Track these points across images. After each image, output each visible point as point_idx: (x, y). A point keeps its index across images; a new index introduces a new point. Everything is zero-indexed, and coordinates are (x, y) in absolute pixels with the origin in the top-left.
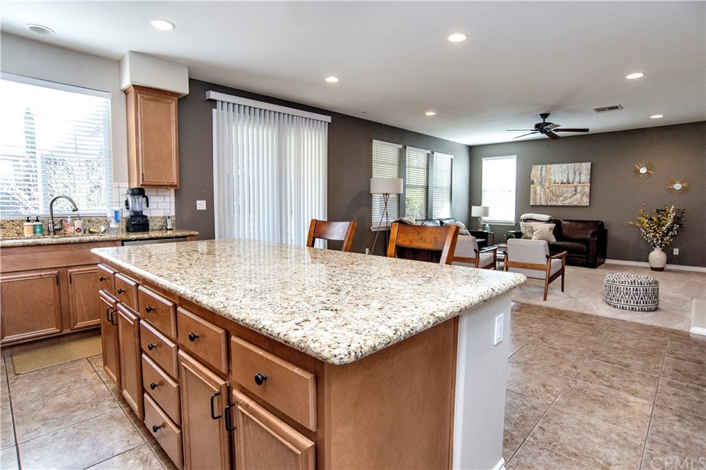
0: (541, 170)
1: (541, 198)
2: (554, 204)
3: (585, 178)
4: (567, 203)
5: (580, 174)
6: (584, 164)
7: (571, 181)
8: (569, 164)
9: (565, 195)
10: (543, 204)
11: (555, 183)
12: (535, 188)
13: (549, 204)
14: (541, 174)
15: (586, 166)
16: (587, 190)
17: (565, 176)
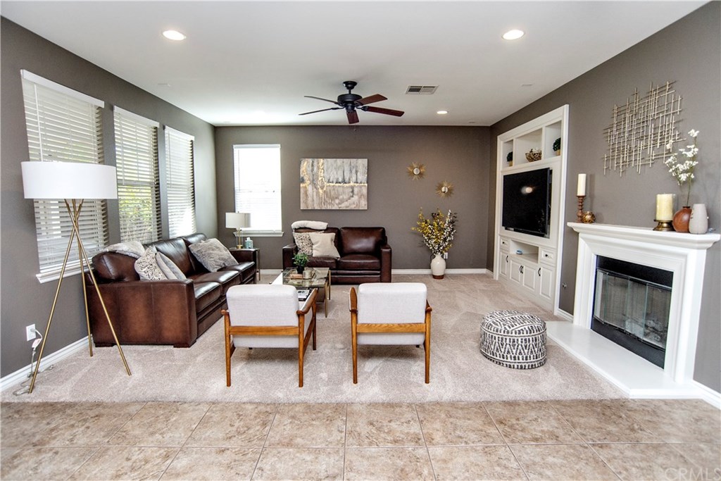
0: (312, 165)
1: (313, 200)
2: (329, 207)
3: (362, 177)
4: (343, 206)
5: (357, 172)
6: (360, 161)
7: (347, 180)
8: (345, 160)
9: (341, 197)
10: (316, 208)
11: (329, 182)
12: (306, 187)
13: (323, 208)
14: (312, 170)
15: (362, 163)
16: (365, 191)
17: (340, 172)
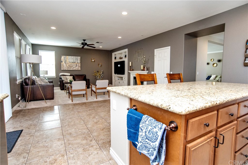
0: (65, 58)
1: (65, 67)
2: (70, 69)
3: (79, 61)
4: (74, 69)
5: (78, 60)
6: (78, 57)
7: (75, 62)
8: (74, 57)
9: (73, 67)
10: (66, 70)
11: (70, 62)
12: (63, 64)
13: (68, 70)
14: (65, 59)
15: (79, 58)
16: (80, 65)
17: (73, 60)
